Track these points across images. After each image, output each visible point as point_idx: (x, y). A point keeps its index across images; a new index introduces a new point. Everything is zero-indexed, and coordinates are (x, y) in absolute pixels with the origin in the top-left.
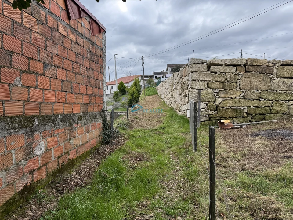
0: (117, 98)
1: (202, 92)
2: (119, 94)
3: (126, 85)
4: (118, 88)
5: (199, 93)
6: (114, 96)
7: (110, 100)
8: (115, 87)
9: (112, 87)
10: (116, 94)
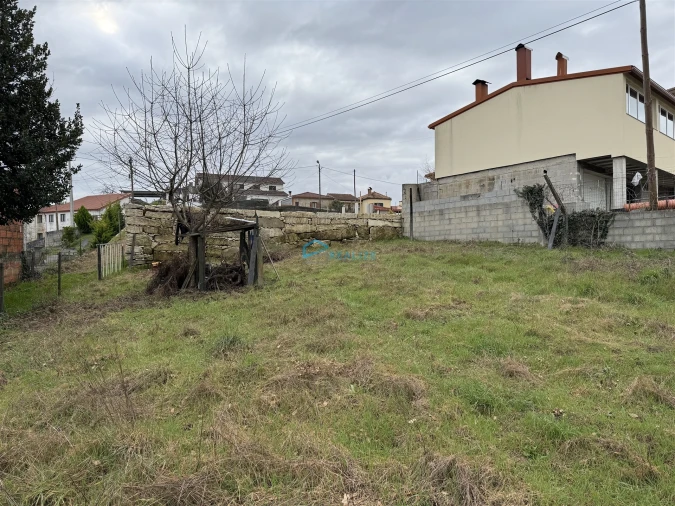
0: (71, 240)
1: (137, 236)
2: (77, 232)
3: (92, 213)
4: (75, 220)
5: (134, 237)
6: (64, 237)
7: (56, 244)
8: (69, 217)
9: (63, 220)
10: (68, 233)
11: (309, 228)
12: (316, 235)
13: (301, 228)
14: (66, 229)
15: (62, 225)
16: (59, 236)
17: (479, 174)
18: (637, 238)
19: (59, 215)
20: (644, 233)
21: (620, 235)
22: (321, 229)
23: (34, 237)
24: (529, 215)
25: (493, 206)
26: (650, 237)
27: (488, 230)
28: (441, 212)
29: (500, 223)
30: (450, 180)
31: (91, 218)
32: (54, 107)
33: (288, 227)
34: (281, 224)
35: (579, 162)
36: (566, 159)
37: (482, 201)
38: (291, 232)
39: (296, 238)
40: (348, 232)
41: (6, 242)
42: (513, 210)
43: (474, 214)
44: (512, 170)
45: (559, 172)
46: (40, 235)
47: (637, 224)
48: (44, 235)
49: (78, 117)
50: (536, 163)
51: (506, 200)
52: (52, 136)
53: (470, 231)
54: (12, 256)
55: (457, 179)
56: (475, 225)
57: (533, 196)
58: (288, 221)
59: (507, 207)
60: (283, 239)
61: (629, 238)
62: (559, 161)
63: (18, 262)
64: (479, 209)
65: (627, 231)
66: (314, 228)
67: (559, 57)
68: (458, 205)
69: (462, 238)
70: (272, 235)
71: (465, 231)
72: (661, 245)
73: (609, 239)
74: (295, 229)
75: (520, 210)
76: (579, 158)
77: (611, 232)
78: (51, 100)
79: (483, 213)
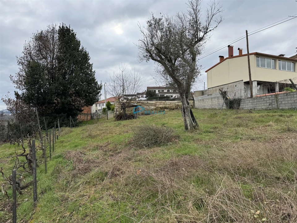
0: (105, 112)
2: (107, 109)
3: (111, 103)
4: (106, 106)
6: (103, 111)
7: (101, 113)
8: (105, 104)
9: (103, 105)
10: (104, 109)
11: (163, 106)
12: (166, 108)
13: (161, 106)
14: (103, 108)
15: (103, 107)
16: (101, 111)
17: (219, 87)
18: (246, 106)
19: (102, 104)
20: (248, 105)
21: (243, 105)
22: (167, 106)
23: (95, 111)
24: (223, 100)
25: (215, 98)
26: (249, 106)
27: (214, 105)
28: (203, 100)
29: (217, 103)
30: (211, 89)
31: (111, 105)
32: (97, 82)
33: (157, 106)
34: (155, 105)
35: (244, 82)
36: (241, 82)
37: (212, 96)
38: (158, 107)
39: (160, 109)
40: (176, 107)
41: (87, 111)
42: (219, 99)
43: (210, 100)
44: (227, 85)
45: (239, 86)
46: (96, 111)
47: (246, 102)
48: (98, 111)
49: (101, 83)
50: (233, 83)
51: (218, 96)
52: (96, 88)
53: (210, 105)
54: (89, 114)
55: (213, 88)
56: (211, 104)
57: (224, 94)
58: (157, 104)
59: (218, 98)
60: (156, 109)
61: (245, 106)
62: (239, 82)
63: (90, 116)
64: (212, 99)
65: (244, 104)
66: (165, 106)
67: (239, 49)
68: (207, 97)
69: (208, 108)
70: (152, 108)
71: (208, 106)
72: (251, 108)
73: (241, 107)
74: (159, 106)
75: (221, 99)
76: (244, 81)
77: (241, 105)
78: (96, 81)
79: (213, 100)
